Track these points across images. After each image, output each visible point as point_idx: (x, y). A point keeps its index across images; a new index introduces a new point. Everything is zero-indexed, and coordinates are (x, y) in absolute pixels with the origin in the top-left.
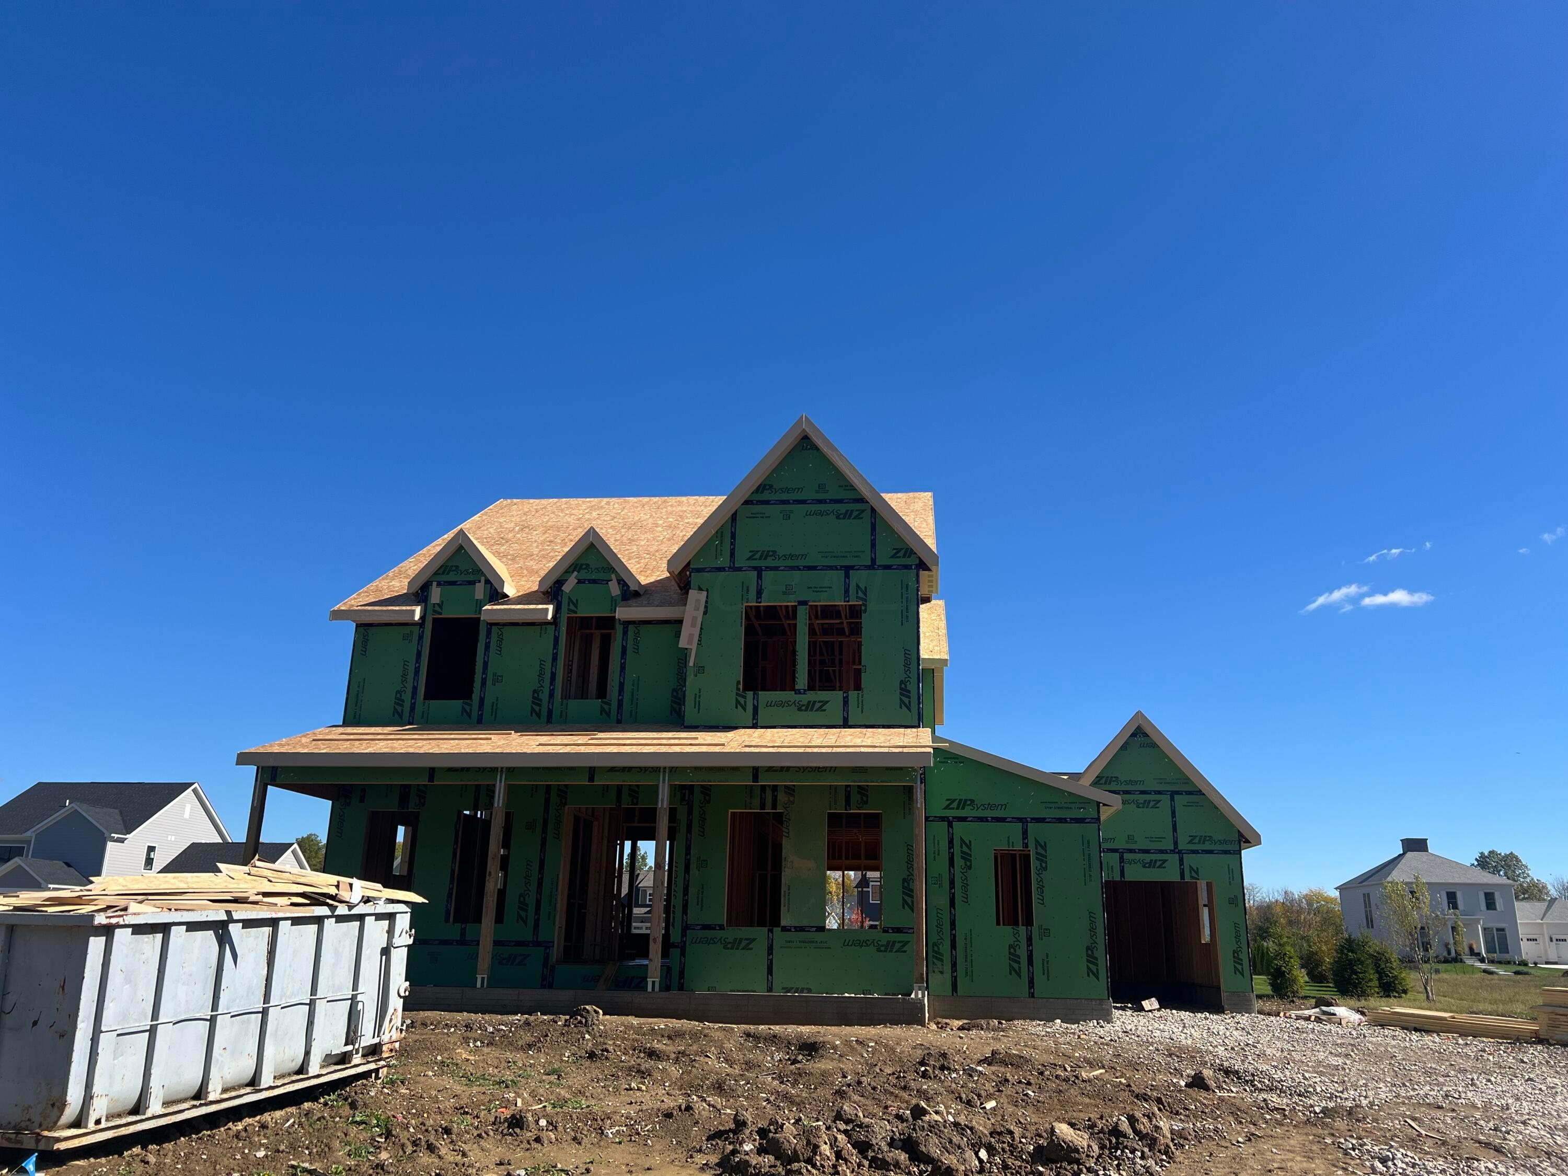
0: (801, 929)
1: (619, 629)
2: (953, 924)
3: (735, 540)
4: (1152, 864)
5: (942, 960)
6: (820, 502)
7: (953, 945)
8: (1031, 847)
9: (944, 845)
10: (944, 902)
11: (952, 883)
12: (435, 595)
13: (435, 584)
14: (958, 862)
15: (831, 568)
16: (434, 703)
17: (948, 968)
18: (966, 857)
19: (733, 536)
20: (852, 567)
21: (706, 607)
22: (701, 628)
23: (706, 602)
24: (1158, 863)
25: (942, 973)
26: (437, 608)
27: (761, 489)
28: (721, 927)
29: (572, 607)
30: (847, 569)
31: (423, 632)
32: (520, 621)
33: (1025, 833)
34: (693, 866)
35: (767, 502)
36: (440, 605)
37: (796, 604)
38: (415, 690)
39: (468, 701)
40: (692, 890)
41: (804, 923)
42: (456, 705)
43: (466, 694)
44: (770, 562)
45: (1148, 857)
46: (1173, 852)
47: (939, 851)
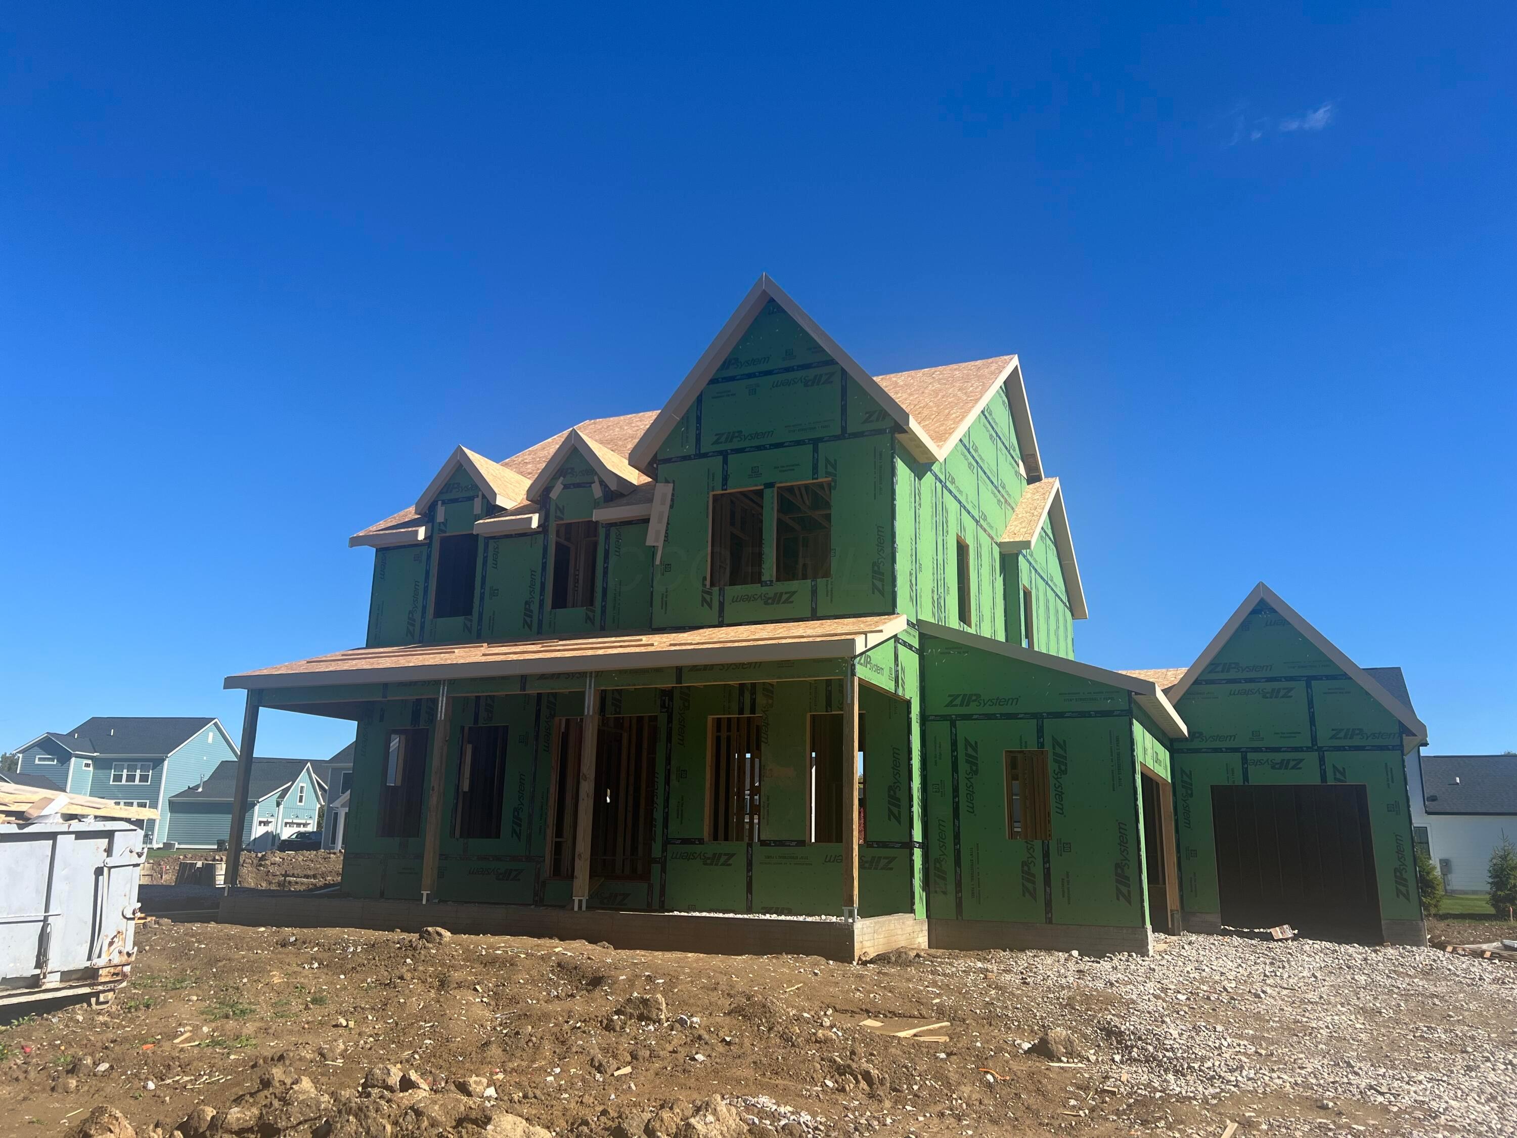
0: (780, 843)
1: (602, 532)
2: (957, 837)
3: (700, 425)
4: (1284, 764)
5: (944, 879)
6: (787, 370)
7: (958, 862)
8: (1048, 747)
9: (947, 746)
10: (946, 812)
11: (956, 790)
12: (441, 514)
13: (440, 503)
14: (963, 767)
15: (799, 443)
16: (440, 620)
17: (951, 888)
18: (972, 761)
19: (699, 419)
20: (821, 440)
21: (672, 500)
22: (668, 524)
23: (673, 495)
24: (1292, 764)
25: (945, 893)
26: (443, 527)
27: (726, 365)
28: (701, 841)
29: (559, 514)
30: (815, 442)
31: (430, 551)
32: (513, 533)
33: (1040, 731)
34: (673, 777)
35: (732, 379)
36: (444, 524)
37: (762, 487)
38: (424, 608)
39: (469, 617)
40: (673, 802)
41: (784, 837)
42: (458, 621)
43: (467, 611)
44: (736, 444)
45: (1278, 757)
46: (1310, 750)
47: (940, 754)
